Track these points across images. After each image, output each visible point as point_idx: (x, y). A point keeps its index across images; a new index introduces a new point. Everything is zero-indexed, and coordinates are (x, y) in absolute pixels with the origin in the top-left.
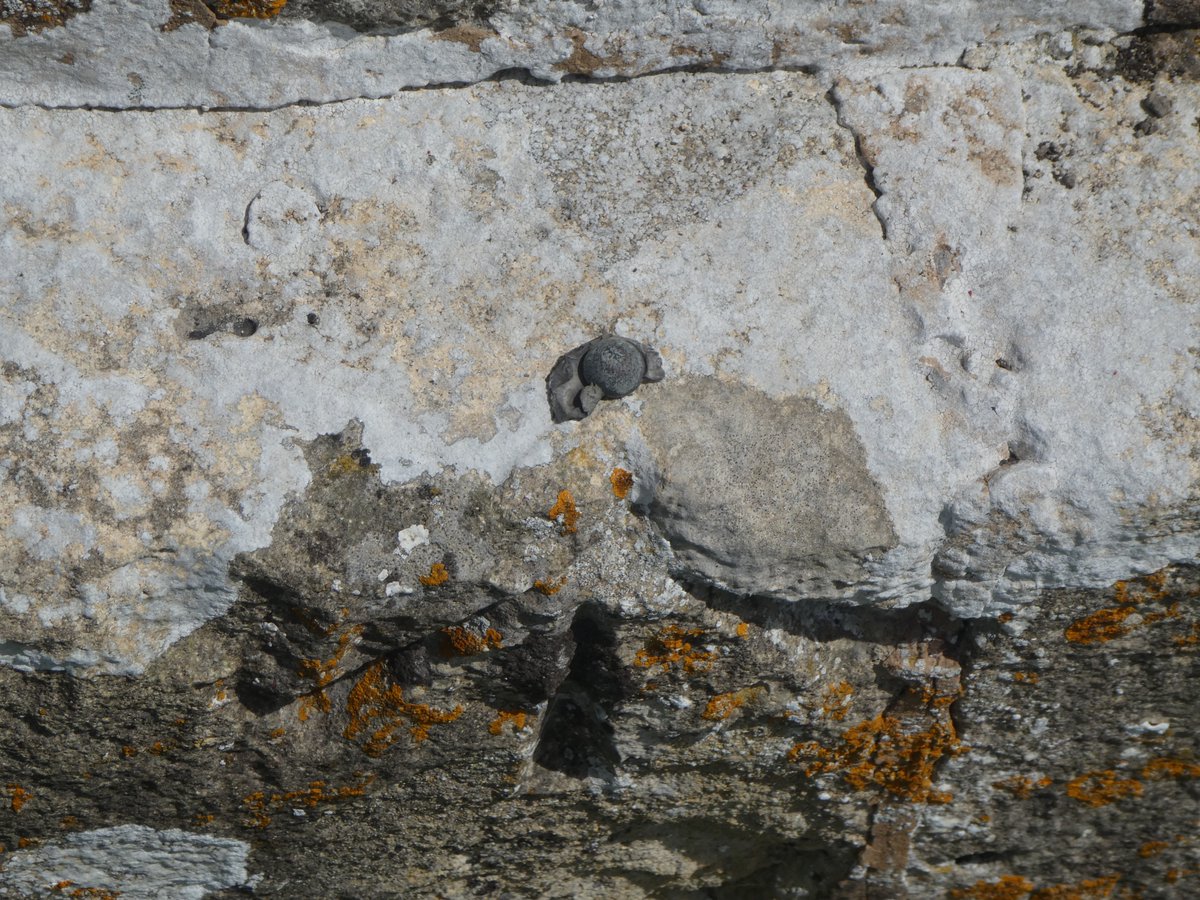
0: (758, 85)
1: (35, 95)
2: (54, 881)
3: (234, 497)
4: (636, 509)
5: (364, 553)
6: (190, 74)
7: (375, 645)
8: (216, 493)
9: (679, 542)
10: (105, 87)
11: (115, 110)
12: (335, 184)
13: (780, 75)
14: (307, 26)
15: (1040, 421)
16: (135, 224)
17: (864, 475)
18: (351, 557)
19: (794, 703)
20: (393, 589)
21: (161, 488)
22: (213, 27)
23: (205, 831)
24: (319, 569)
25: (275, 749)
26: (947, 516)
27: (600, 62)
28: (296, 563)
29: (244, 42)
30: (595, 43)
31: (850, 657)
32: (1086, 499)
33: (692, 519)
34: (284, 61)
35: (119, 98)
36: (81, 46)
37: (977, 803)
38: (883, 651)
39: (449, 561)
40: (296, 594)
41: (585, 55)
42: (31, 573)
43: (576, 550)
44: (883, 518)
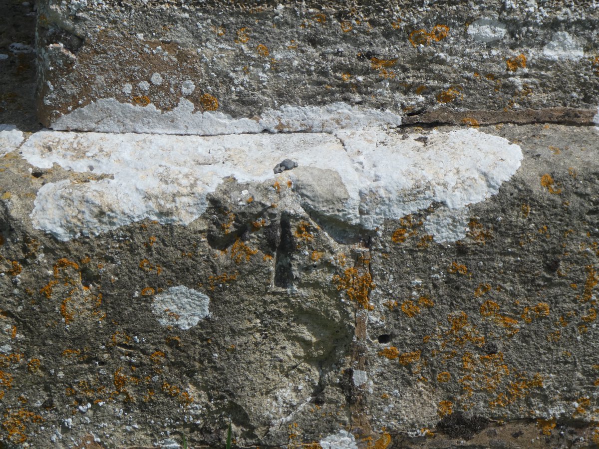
0: (319, 135)
1: (165, 131)
2: (165, 308)
3: (207, 184)
4: (293, 190)
5: (235, 194)
6: (198, 126)
7: (237, 224)
8: (204, 183)
9: (303, 195)
10: (180, 129)
11: (182, 135)
12: (228, 146)
13: (324, 134)
14: (222, 114)
15: (379, 174)
16: (186, 150)
17: (342, 183)
18: (232, 194)
19: (332, 257)
20: (241, 203)
21: (192, 182)
22: (202, 113)
23: (199, 291)
24: (225, 196)
25: (216, 261)
26: (360, 193)
27: (285, 127)
28: (220, 195)
29: (209, 117)
30: (283, 121)
31: (345, 249)
32: (390, 189)
33: (305, 188)
34: (218, 123)
35: (183, 132)
36: (175, 117)
37: (380, 312)
38: (352, 246)
39: (253, 197)
40: (220, 202)
41: (281, 125)
42: (165, 196)
43: (280, 198)
44: (346, 192)
